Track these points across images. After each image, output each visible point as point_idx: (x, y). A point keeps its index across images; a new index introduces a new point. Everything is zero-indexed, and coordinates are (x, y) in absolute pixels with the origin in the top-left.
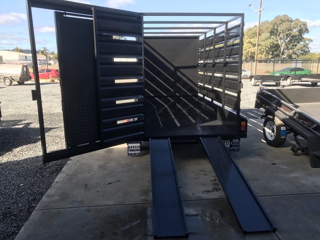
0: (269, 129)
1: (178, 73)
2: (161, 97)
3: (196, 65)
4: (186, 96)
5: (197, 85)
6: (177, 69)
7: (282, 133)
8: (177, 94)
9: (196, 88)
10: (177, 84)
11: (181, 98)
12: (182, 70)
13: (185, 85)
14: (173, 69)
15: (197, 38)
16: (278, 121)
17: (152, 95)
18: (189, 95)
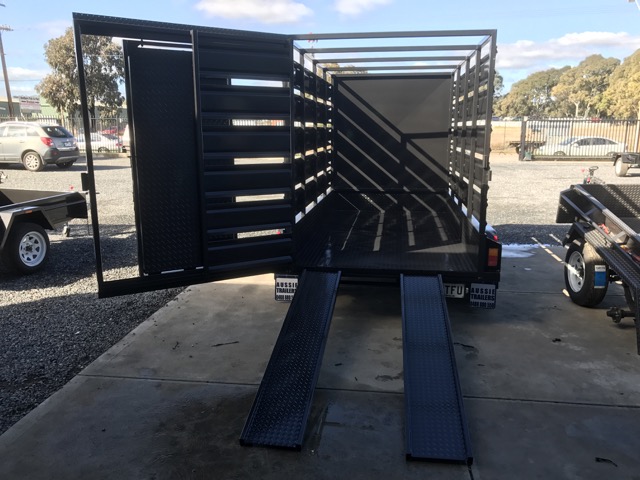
0: (576, 268)
1: (409, 147)
2: (373, 193)
3: (447, 131)
4: (423, 193)
5: (447, 172)
6: (407, 138)
7: (596, 278)
8: (405, 188)
9: (445, 178)
10: (407, 168)
11: (414, 196)
12: (416, 141)
13: (422, 169)
14: (398, 138)
15: (449, 76)
16: (590, 253)
17: (355, 188)
18: (430, 192)
